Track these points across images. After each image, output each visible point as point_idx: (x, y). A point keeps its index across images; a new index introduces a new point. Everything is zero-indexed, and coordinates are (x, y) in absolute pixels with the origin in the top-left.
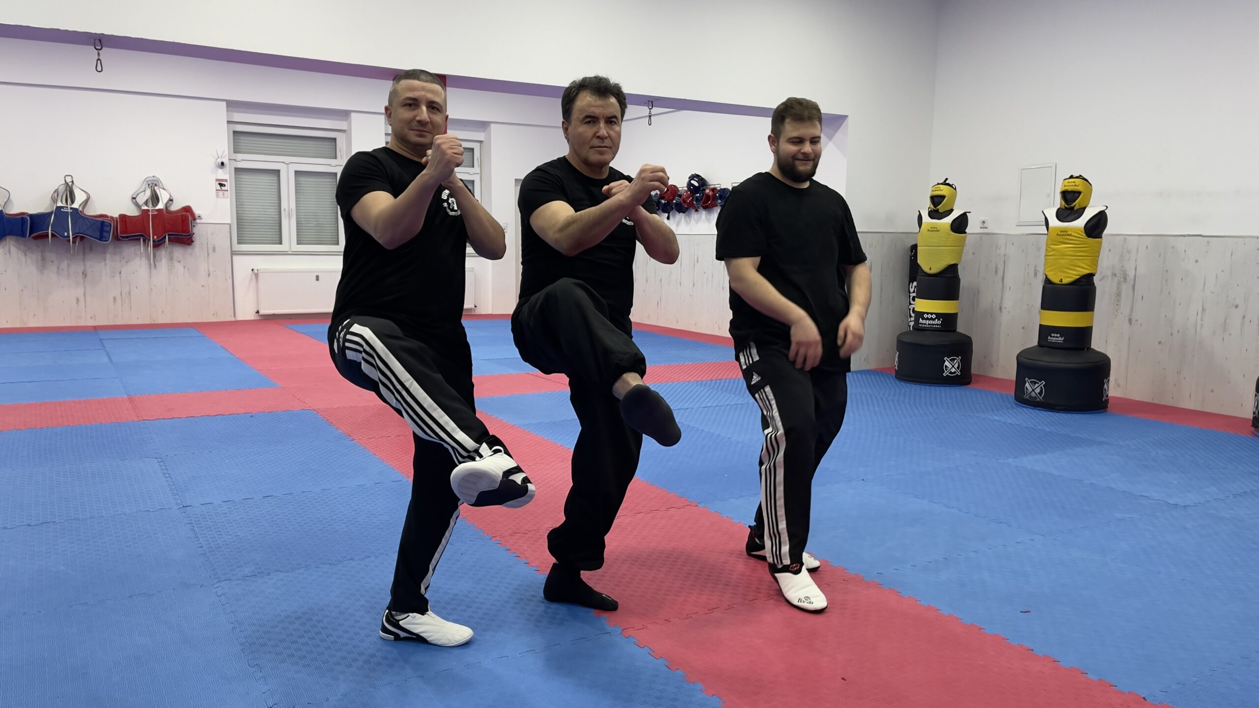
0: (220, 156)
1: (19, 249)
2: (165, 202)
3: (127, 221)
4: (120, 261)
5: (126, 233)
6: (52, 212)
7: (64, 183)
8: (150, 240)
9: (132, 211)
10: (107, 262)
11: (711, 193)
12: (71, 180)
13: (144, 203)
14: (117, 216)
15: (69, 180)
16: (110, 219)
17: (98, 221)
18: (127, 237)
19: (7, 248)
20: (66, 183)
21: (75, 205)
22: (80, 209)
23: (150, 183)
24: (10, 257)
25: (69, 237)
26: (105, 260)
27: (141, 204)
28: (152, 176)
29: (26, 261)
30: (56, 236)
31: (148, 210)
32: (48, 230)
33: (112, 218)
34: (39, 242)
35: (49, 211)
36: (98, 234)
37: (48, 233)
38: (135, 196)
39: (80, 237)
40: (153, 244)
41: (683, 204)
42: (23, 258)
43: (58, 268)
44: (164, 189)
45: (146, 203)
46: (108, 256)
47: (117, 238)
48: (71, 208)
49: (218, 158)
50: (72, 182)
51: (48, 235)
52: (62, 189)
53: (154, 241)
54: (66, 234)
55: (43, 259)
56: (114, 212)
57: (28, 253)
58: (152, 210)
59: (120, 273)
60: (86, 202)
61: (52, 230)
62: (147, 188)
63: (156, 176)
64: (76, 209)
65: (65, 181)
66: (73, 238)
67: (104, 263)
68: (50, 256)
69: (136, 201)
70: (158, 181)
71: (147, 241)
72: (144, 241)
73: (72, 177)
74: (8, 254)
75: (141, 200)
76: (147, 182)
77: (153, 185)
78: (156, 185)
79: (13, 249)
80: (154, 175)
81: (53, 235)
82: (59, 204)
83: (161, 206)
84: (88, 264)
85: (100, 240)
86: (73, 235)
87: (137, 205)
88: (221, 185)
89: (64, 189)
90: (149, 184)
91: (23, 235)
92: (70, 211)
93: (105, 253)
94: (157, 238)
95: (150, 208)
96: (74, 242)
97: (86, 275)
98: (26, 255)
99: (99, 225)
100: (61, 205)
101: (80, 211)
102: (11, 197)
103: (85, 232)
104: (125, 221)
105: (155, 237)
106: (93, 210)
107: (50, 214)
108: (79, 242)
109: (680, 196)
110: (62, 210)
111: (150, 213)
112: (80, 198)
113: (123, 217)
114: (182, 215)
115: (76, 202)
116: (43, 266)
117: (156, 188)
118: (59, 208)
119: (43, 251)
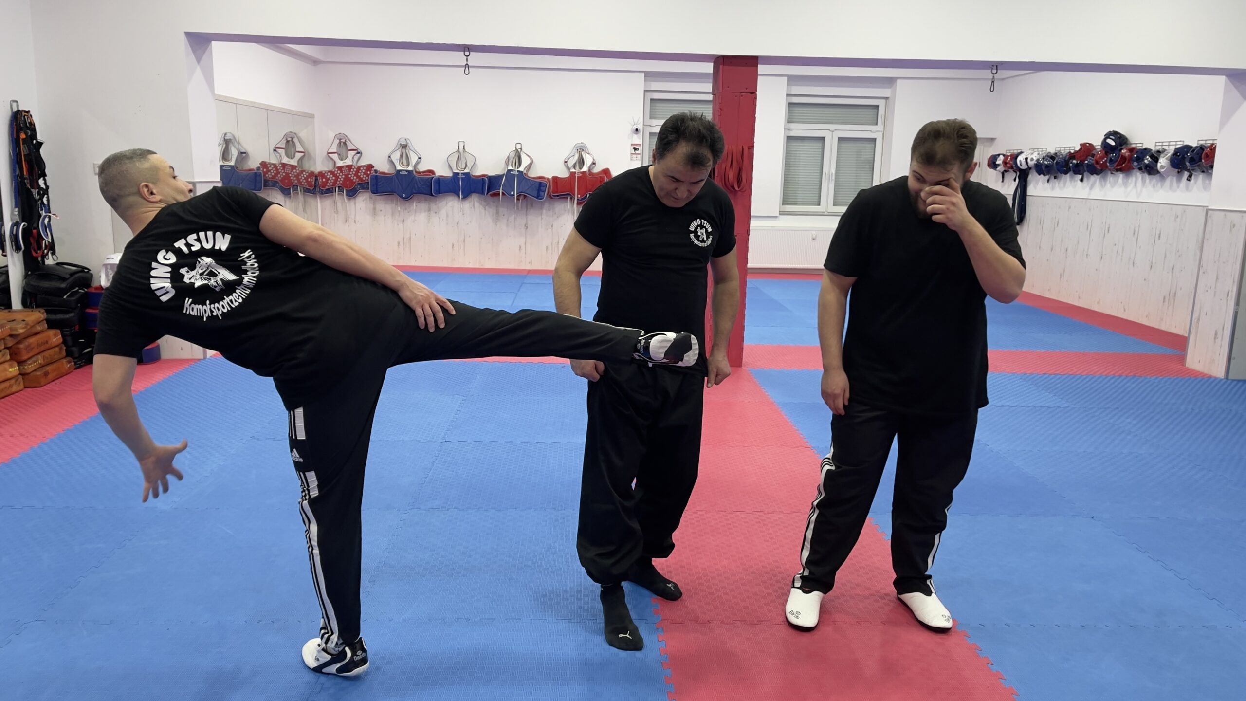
0: (636, 123)
1: (481, 204)
2: (588, 165)
3: (558, 182)
4: (553, 216)
5: (557, 192)
6: (504, 175)
7: (515, 149)
8: (575, 198)
9: (563, 174)
10: (544, 216)
11: (1127, 154)
12: (520, 147)
13: (573, 166)
14: (550, 177)
15: (519, 147)
16: (546, 180)
17: (537, 182)
18: (558, 196)
19: (472, 203)
20: (517, 150)
21: (521, 169)
22: (525, 172)
23: (578, 148)
24: (474, 211)
25: (514, 195)
26: (542, 215)
27: (570, 167)
28: (580, 142)
29: (485, 213)
30: (505, 194)
31: (575, 173)
32: (500, 189)
33: (548, 179)
34: (495, 198)
35: (502, 173)
36: (535, 194)
37: (499, 192)
38: (566, 160)
39: (522, 196)
40: (577, 202)
41: (1096, 166)
42: (483, 211)
43: (508, 220)
44: (589, 154)
45: (574, 167)
46: (544, 211)
47: (550, 196)
48: (518, 171)
49: (634, 124)
50: (521, 149)
51: (499, 194)
52: (513, 155)
53: (578, 199)
54: (512, 193)
55: (497, 213)
56: (549, 175)
57: (487, 208)
58: (578, 172)
59: (552, 226)
60: (530, 166)
61: (502, 190)
62: (576, 153)
63: (584, 143)
64: (522, 172)
65: (516, 148)
66: (517, 196)
67: (540, 217)
68: (502, 210)
69: (567, 165)
70: (585, 146)
71: (573, 199)
72: (571, 199)
73: (521, 145)
74: (473, 208)
75: (571, 163)
76: (576, 147)
77: (581, 150)
78: (583, 150)
79: (477, 204)
80: (582, 141)
81: (503, 194)
82: (510, 168)
83: (585, 169)
84: (529, 217)
85: (537, 198)
86: (517, 194)
87: (568, 168)
88: (635, 149)
89: (515, 154)
90: (577, 150)
91: (482, 193)
92: (516, 173)
93: (542, 209)
94: (581, 197)
95: (577, 170)
96: (518, 199)
97: (527, 227)
98: (485, 209)
99: (537, 185)
100: (512, 168)
101: (525, 174)
102: (476, 162)
103: (527, 192)
104: (557, 182)
105: (579, 196)
106: (533, 174)
107: (502, 176)
108: (522, 200)
109: (1093, 156)
110: (511, 173)
111: (576, 175)
112: (525, 161)
113: (555, 179)
114: (600, 177)
115: (522, 166)
116: (497, 219)
117: (583, 153)
118: (509, 171)
119: (497, 207)
